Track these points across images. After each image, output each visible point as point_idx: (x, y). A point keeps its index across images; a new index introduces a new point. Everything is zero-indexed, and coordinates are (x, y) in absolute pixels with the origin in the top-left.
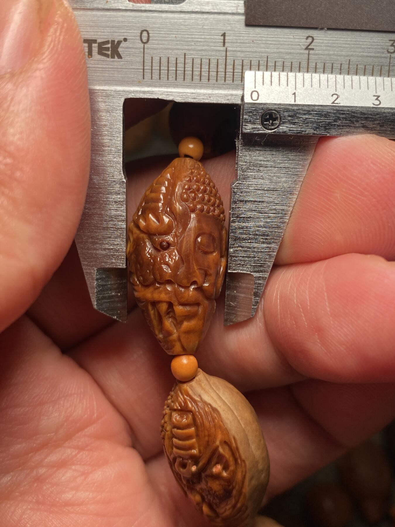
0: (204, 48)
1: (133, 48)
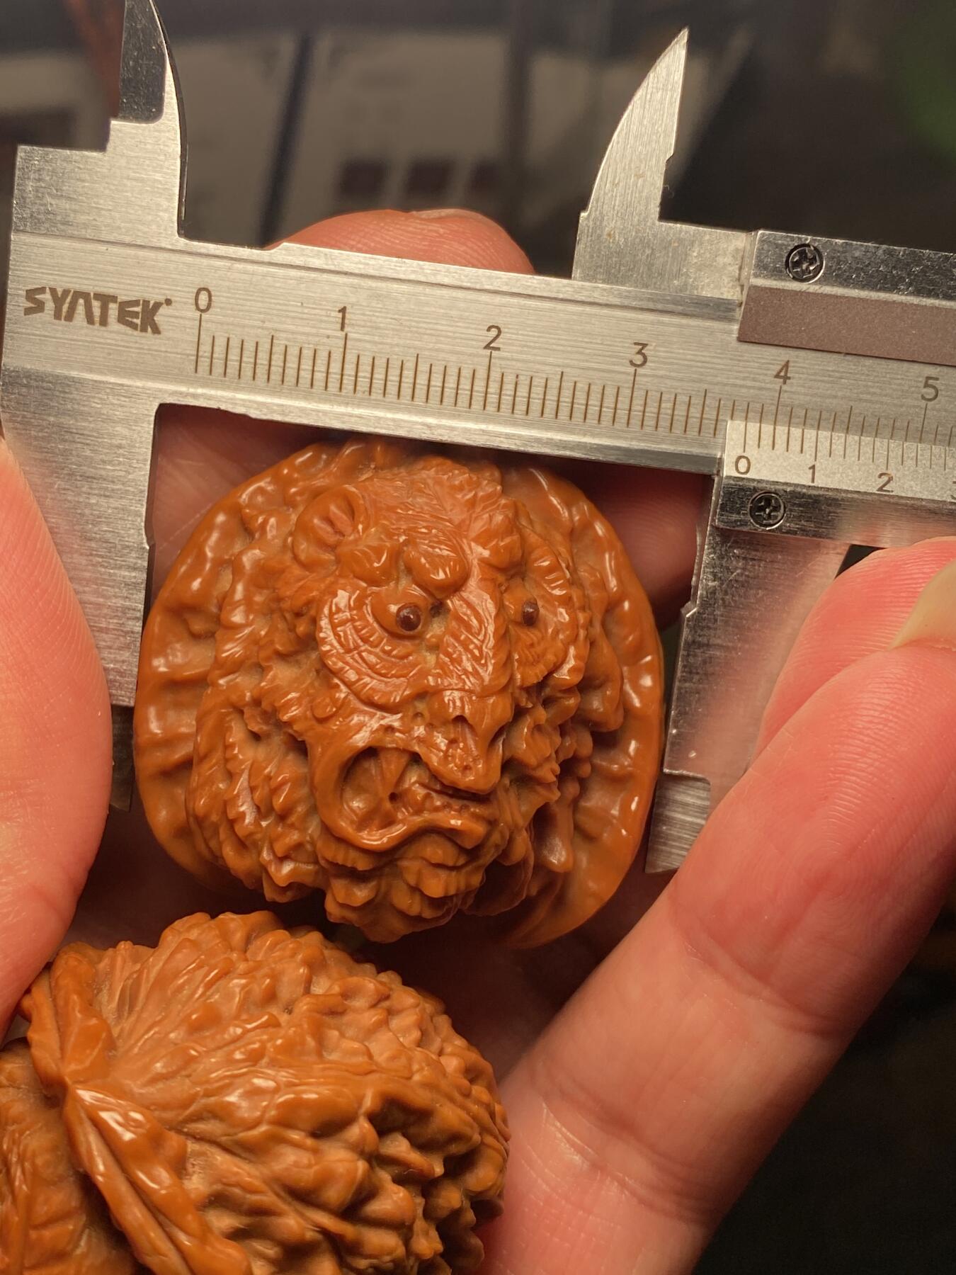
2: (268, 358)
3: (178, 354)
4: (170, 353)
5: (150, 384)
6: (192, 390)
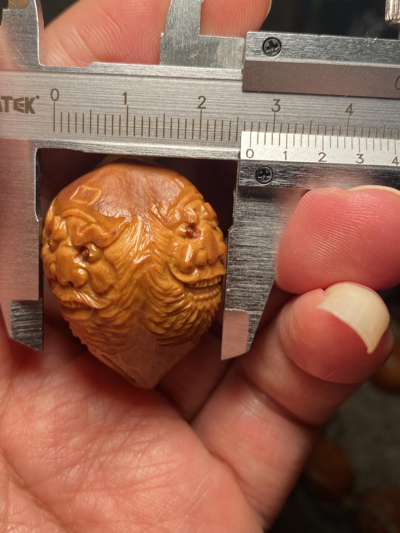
0: (107, 105)
1: (45, 104)
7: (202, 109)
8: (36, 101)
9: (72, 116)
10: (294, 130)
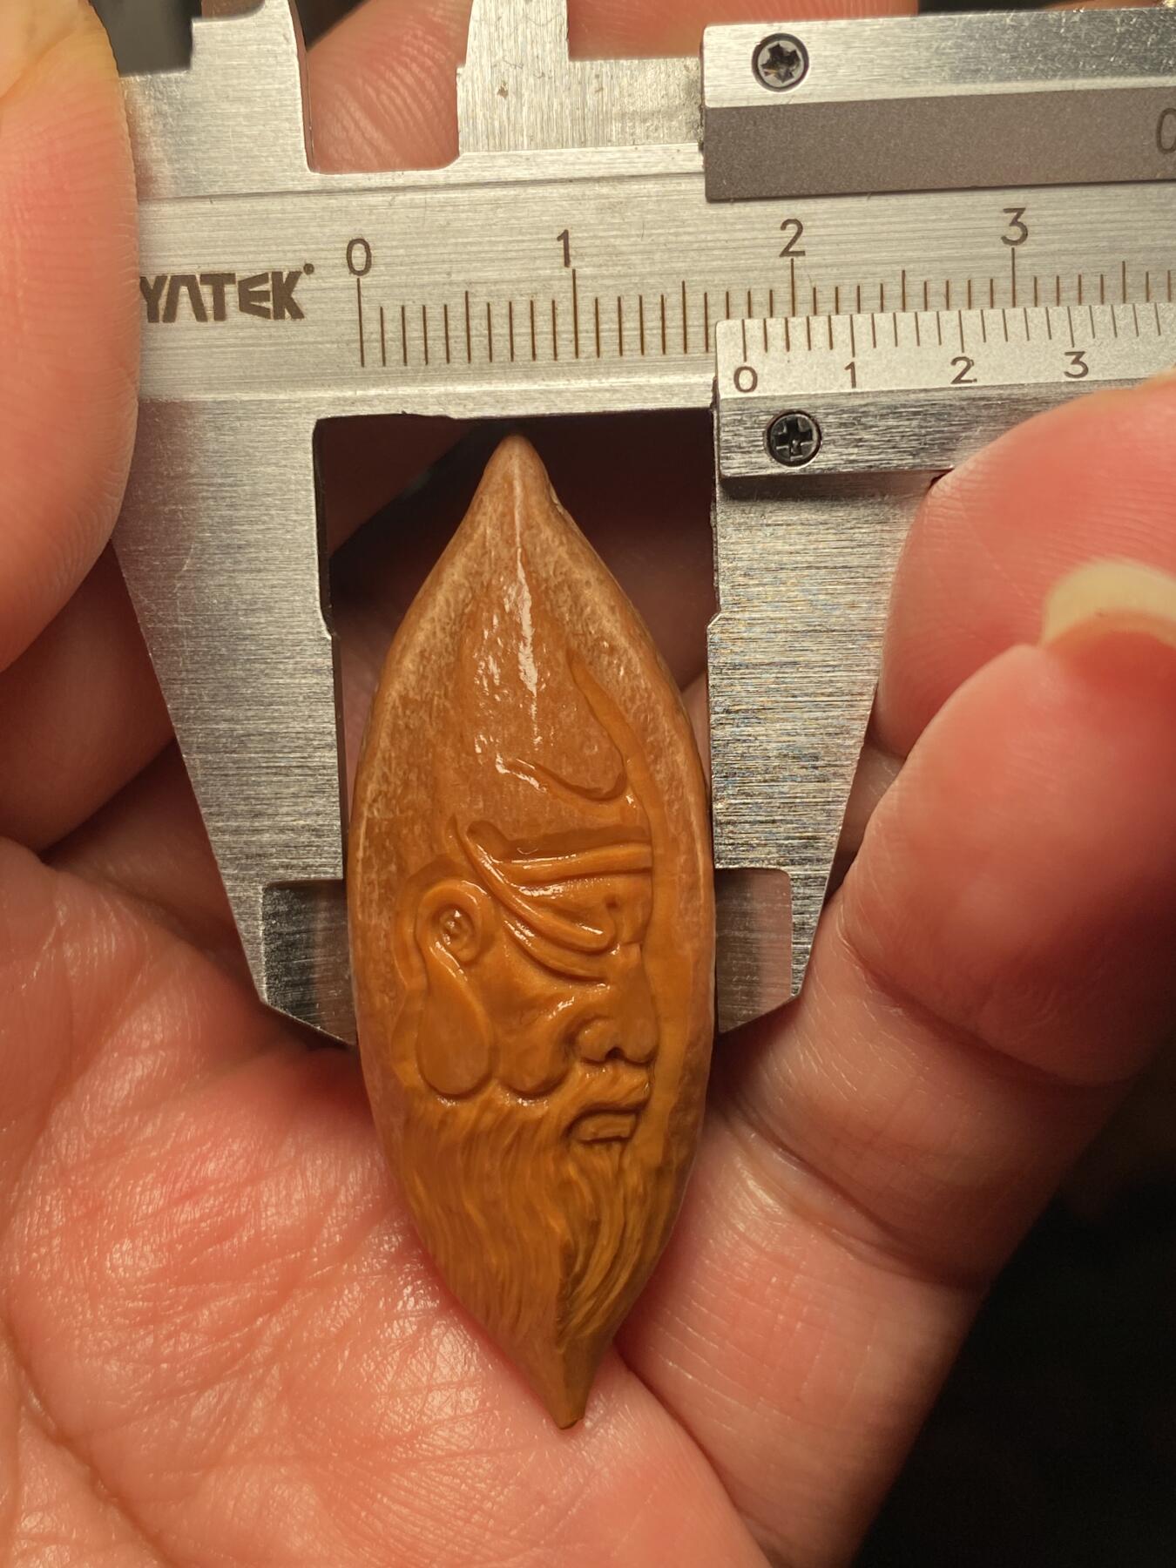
2: (464, 326)
3: (333, 342)
4: (321, 343)
5: (300, 394)
6: (359, 393)
7: (795, 258)
8: (304, 283)
9: (413, 314)
10: (1075, 293)
